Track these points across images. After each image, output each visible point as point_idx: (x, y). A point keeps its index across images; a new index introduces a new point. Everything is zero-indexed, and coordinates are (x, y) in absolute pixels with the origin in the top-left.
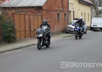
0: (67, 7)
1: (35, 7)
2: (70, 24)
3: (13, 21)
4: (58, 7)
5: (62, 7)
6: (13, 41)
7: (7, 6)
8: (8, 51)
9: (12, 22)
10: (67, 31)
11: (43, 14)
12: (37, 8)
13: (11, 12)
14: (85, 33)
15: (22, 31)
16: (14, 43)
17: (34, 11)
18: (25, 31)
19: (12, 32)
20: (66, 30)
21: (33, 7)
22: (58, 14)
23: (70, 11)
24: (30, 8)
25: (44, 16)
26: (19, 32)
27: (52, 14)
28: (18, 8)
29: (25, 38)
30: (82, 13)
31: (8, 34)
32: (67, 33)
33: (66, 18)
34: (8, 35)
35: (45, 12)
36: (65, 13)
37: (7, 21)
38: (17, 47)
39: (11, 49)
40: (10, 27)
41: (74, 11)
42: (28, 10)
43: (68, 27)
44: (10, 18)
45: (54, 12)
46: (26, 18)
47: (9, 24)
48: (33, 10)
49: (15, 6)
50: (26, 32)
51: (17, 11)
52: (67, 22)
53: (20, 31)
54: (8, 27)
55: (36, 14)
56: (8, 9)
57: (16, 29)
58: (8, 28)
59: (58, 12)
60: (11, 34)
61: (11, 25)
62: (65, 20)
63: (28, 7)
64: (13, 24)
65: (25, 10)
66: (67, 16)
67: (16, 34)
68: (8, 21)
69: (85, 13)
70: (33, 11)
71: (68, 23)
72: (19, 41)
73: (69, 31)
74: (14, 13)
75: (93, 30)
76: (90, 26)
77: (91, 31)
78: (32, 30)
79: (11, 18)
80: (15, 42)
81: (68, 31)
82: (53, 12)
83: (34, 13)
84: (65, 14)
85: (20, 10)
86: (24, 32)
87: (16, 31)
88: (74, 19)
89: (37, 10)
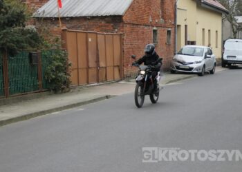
0: (173, 16)
1: (106, 17)
2: (178, 54)
3: (64, 46)
4: (153, 17)
5: (163, 17)
6: (63, 89)
7: (48, 16)
8: (57, 109)
9: (61, 48)
10: (173, 67)
11: (123, 31)
12: (110, 19)
13: (55, 27)
14: (212, 72)
15: (82, 69)
16: (65, 92)
17: (105, 26)
18: (88, 68)
19: (63, 70)
20: (171, 65)
21: (103, 18)
22: (155, 31)
23: (179, 26)
24: (97, 19)
25: (125, 37)
26: (76, 71)
27: (143, 33)
28: (72, 18)
29: (88, 83)
30: (203, 29)
31: (53, 74)
32: (173, 72)
33: (172, 40)
34: (54, 77)
35: (127, 28)
36: (170, 29)
37: (52, 46)
38: (75, 102)
39: (62, 106)
40: (58, 59)
41: (186, 26)
42: (91, 23)
43: (176, 60)
44: (57, 41)
45: (146, 28)
46: (90, 40)
47: (56, 53)
48: (103, 23)
49: (65, 16)
50: (90, 70)
51: (68, 25)
52: (172, 50)
53: (78, 69)
54: (54, 60)
55: (107, 32)
56: (49, 21)
57: (70, 65)
58: (55, 62)
59: (155, 28)
60: (60, 74)
61: (60, 55)
62: (169, 45)
63: (93, 18)
64: (65, 54)
65: (85, 23)
66: (172, 36)
67: (69, 75)
68: (53, 48)
69: (209, 30)
70: (102, 26)
71: (175, 51)
72: (75, 88)
73: (178, 68)
74: (66, 30)
75: (227, 67)
76: (221, 57)
77: (224, 69)
78: (101, 66)
79: (60, 40)
80: (68, 91)
81: (175, 69)
82: (143, 29)
83: (105, 31)
84: (169, 32)
85: (74, 23)
86: (85, 70)
87: (70, 67)
88: (188, 43)
89: (112, 24)
